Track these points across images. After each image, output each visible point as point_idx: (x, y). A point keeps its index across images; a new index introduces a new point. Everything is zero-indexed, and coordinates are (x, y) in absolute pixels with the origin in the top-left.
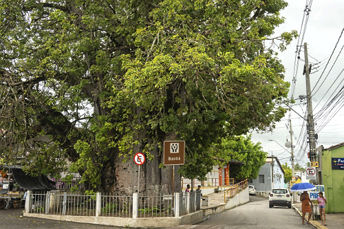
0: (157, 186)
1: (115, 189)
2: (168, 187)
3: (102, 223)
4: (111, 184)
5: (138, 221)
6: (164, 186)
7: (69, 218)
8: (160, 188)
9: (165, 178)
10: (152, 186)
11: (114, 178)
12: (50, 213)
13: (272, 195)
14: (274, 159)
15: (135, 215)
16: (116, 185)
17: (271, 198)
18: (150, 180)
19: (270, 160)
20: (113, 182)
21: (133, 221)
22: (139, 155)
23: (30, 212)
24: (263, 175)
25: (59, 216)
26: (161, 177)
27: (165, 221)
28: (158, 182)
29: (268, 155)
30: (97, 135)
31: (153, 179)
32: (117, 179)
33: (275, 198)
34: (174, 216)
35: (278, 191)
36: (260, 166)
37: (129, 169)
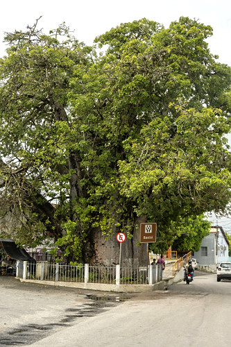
0: (130, 259)
1: (94, 261)
2: (139, 261)
3: (90, 288)
4: (91, 257)
5: (120, 287)
6: (136, 260)
7: (61, 284)
8: (133, 261)
9: (137, 253)
10: (126, 259)
11: (93, 252)
12: (44, 279)
13: (220, 269)
14: (219, 230)
15: (118, 283)
16: (95, 258)
17: (219, 272)
18: (125, 254)
19: (215, 230)
20: (93, 255)
21: (117, 287)
22: (121, 234)
23: (27, 279)
24: (206, 248)
25: (53, 282)
26: (133, 252)
27: (141, 288)
28: (131, 256)
29: (212, 225)
30: (82, 216)
31: (127, 254)
32: (97, 252)
33: (223, 272)
34: (148, 283)
35: (226, 265)
36: (203, 237)
37: (106, 245)
